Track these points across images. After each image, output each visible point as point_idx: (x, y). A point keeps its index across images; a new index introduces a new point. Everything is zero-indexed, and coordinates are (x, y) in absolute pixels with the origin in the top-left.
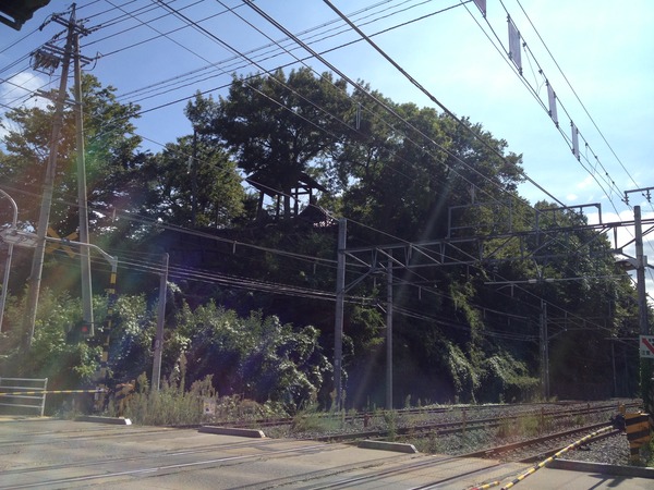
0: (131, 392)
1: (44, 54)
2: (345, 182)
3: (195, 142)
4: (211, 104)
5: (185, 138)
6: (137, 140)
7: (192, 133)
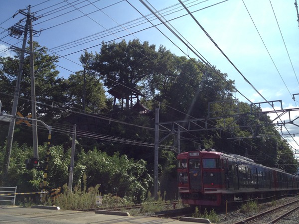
0: (59, 193)
1: (15, 29)
2: (154, 93)
3: (84, 74)
4: (92, 56)
5: (79, 72)
6: (57, 72)
7: (83, 69)
